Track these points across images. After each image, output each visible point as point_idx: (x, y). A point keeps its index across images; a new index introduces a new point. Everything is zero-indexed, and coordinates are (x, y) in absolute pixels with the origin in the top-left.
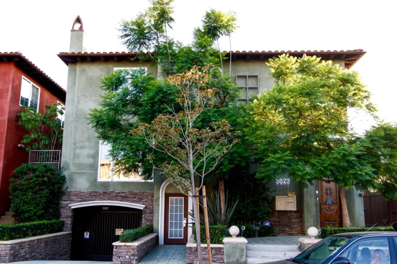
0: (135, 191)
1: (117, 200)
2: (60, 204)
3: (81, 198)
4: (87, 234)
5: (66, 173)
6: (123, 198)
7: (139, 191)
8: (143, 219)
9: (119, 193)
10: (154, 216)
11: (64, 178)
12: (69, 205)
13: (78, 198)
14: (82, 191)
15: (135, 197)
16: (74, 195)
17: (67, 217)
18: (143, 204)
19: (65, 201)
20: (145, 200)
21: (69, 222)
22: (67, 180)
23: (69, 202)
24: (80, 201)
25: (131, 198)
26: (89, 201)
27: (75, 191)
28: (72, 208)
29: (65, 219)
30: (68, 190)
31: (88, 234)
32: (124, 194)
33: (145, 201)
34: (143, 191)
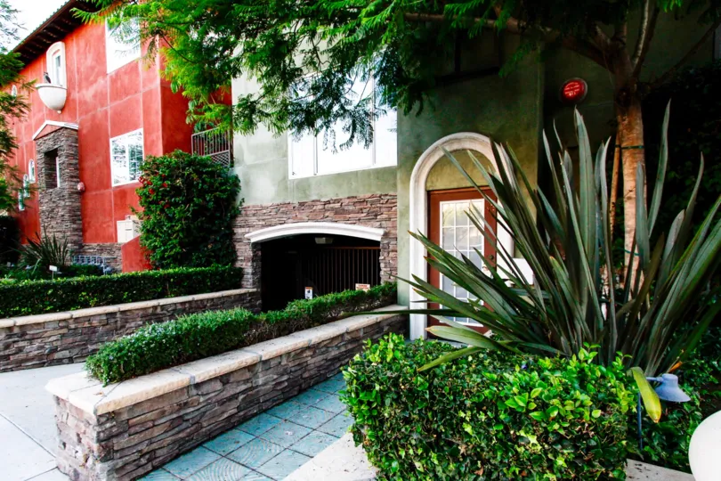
0: (361, 196)
1: (324, 219)
2: (235, 234)
3: (263, 220)
4: (309, 292)
5: (238, 171)
6: (336, 213)
7: (370, 195)
8: (382, 265)
9: (329, 202)
10: (399, 259)
11: (235, 182)
12: (246, 236)
13: (259, 220)
14: (265, 204)
15: (361, 211)
16: (254, 215)
17: (246, 260)
18: (381, 227)
19: (241, 227)
20: (384, 216)
21: (248, 268)
22: (241, 184)
23: (247, 229)
24: (263, 226)
25: (353, 212)
26: (275, 225)
27: (253, 207)
28: (253, 240)
29: (244, 264)
30: (245, 205)
31: (311, 291)
32: (337, 205)
33: (386, 220)
34: (379, 193)
